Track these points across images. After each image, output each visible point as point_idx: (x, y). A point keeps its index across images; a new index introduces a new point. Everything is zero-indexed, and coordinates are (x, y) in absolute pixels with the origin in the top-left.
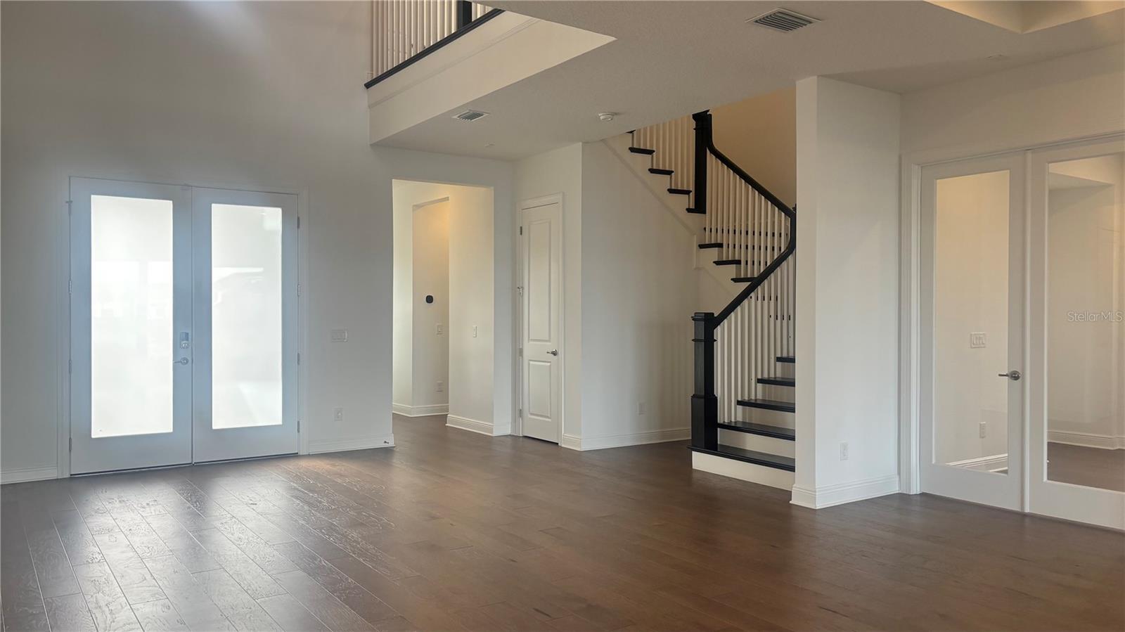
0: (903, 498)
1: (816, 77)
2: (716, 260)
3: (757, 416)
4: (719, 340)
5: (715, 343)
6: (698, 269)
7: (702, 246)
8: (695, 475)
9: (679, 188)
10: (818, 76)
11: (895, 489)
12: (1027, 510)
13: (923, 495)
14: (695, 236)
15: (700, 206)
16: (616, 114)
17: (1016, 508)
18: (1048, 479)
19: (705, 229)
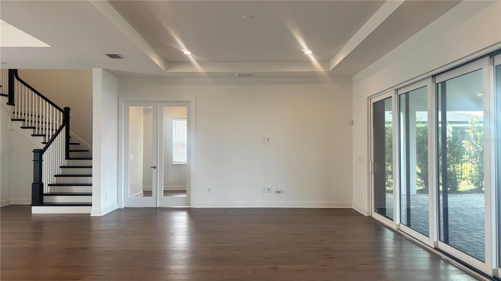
0: (119, 210)
1: (101, 69)
2: (22, 126)
3: (57, 189)
4: (45, 161)
5: (43, 161)
6: (11, 130)
7: (12, 120)
8: (33, 215)
9: (4, 94)
10: (103, 69)
11: (117, 208)
12: (158, 206)
13: (125, 208)
14: (10, 115)
15: (11, 102)
16: (4, 63)
17: (155, 206)
18: (164, 196)
19: (14, 113)
